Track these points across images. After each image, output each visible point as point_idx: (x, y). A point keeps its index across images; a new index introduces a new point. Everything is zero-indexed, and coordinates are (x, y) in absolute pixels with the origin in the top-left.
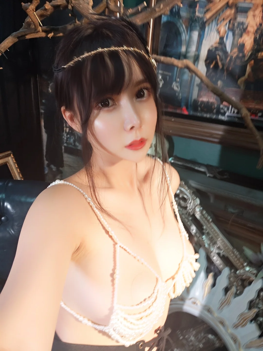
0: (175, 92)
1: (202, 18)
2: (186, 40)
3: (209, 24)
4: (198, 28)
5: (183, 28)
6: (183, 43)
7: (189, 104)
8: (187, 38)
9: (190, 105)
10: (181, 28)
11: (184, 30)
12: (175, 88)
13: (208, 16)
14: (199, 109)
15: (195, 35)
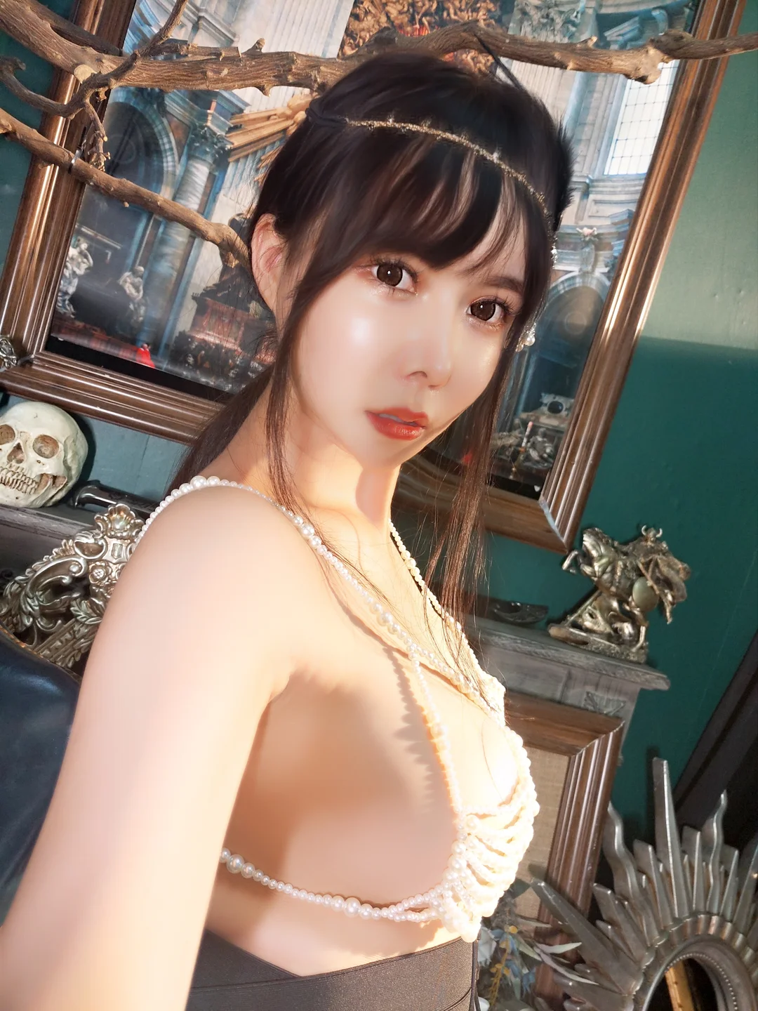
1: (220, 139)
2: (174, 174)
3: (237, 161)
4: (209, 159)
5: (169, 142)
6: (167, 178)
7: (164, 341)
8: (179, 170)
9: (167, 346)
10: (165, 140)
11: (171, 149)
13: (237, 140)
14: (191, 360)
15: (201, 172)
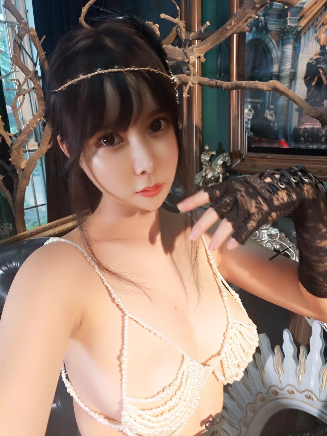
0: (269, 121)
1: (295, 28)
2: (277, 56)
3: (305, 33)
4: (292, 40)
5: (272, 43)
6: (275, 61)
7: (289, 134)
8: (279, 54)
9: (291, 136)
10: (271, 44)
11: (274, 46)
12: (269, 117)
13: (303, 23)
14: (302, 139)
15: (289, 49)
